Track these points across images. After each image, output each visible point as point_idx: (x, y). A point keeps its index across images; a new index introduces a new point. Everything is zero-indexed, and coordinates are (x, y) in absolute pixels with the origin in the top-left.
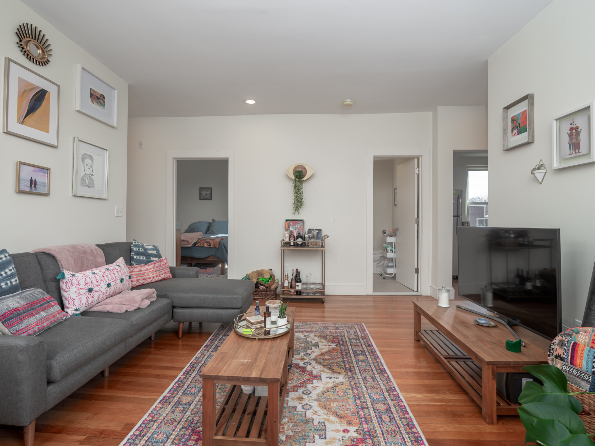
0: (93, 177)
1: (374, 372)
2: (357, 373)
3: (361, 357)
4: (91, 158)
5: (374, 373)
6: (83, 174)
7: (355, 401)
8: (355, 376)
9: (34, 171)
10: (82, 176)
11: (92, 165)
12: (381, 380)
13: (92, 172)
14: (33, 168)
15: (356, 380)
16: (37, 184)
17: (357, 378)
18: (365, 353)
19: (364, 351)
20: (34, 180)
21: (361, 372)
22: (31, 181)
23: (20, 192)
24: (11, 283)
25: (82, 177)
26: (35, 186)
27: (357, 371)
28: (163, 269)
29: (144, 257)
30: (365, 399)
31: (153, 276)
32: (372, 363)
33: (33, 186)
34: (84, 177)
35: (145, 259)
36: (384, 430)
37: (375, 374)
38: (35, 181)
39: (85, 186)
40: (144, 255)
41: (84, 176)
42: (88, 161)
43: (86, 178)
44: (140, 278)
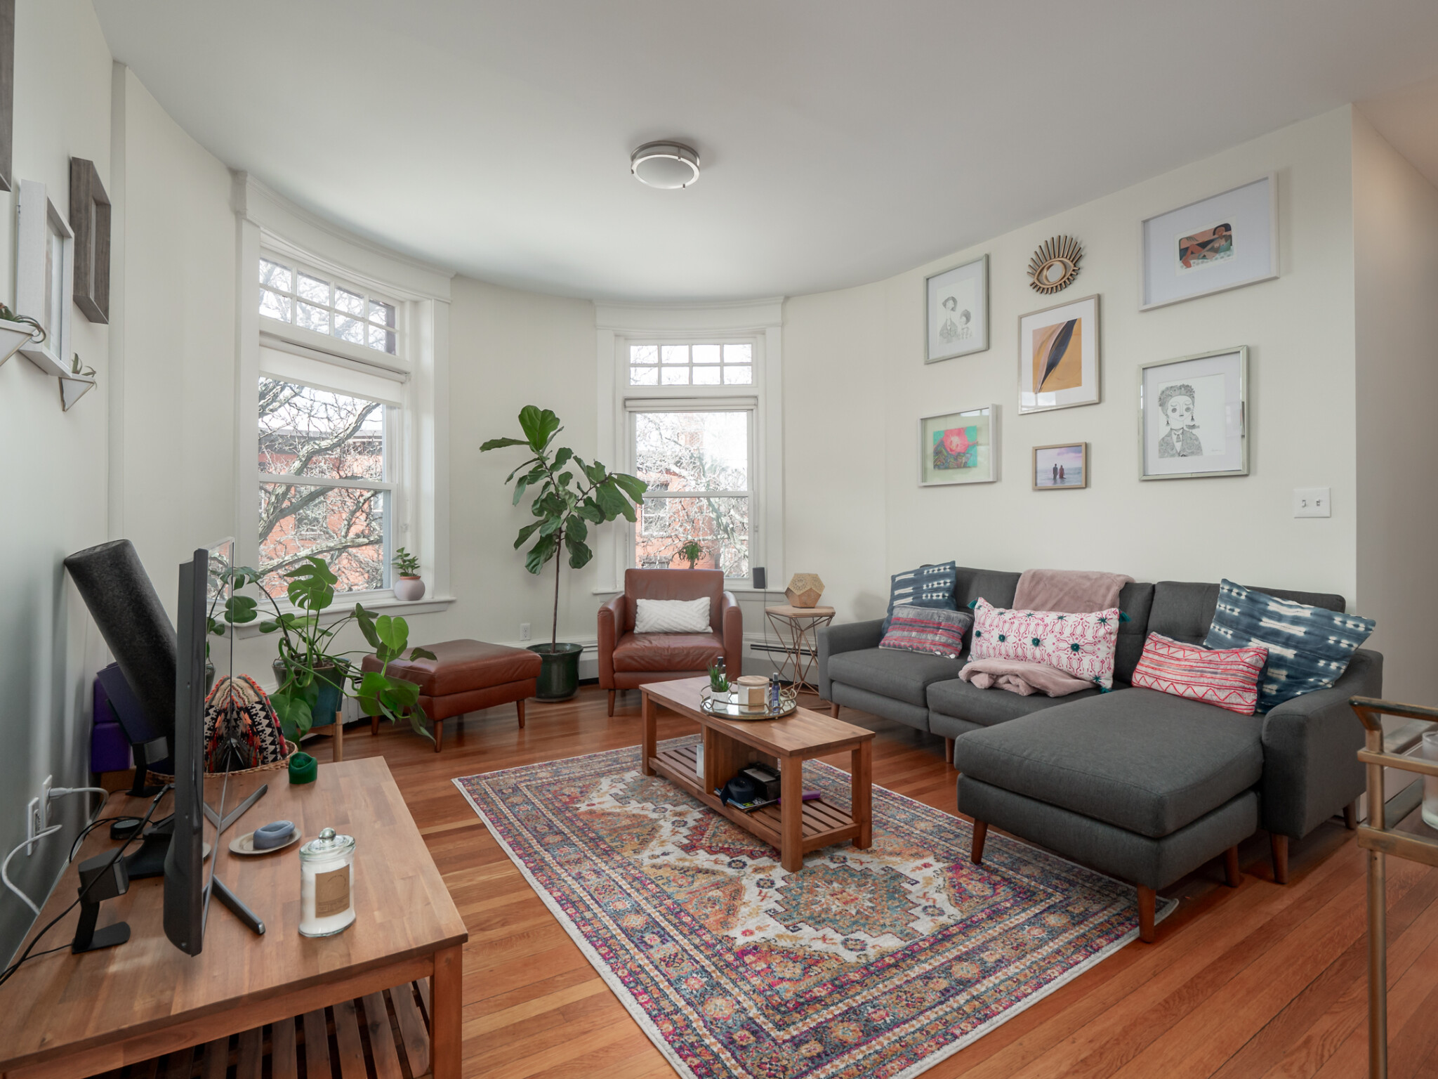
0: (1194, 431)
1: (585, 893)
2: (620, 878)
3: (636, 921)
4: (1188, 390)
5: (584, 889)
6: (1164, 431)
7: (597, 834)
8: (621, 870)
9: (1059, 454)
10: (1161, 438)
11: (1191, 406)
12: (563, 880)
13: (1193, 419)
14: (1057, 451)
15: (614, 865)
16: (1065, 472)
17: (613, 869)
18: (633, 942)
19: (636, 946)
20: (1059, 467)
21: (612, 883)
22: (1055, 469)
23: (1037, 488)
24: (932, 596)
25: (1163, 439)
26: (1062, 477)
27: (623, 883)
28: (1216, 673)
29: (1230, 632)
30: (582, 841)
31: (1174, 677)
32: (599, 915)
33: (1058, 476)
34: (1169, 438)
35: (1229, 637)
36: (542, 818)
37: (581, 889)
38: (1062, 469)
39: (1173, 456)
40: (1231, 627)
41: (1169, 435)
42: (1180, 401)
43: (1174, 437)
44: (1150, 671)
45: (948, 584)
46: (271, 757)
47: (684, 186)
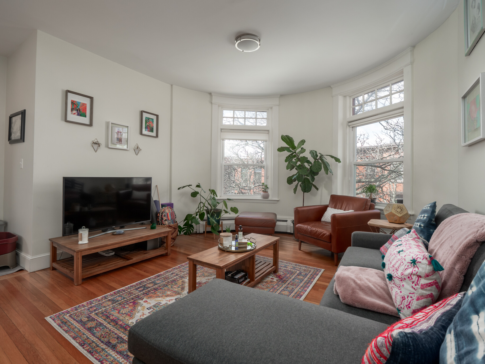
45: (425, 218)
46: (161, 224)
47: (243, 51)
